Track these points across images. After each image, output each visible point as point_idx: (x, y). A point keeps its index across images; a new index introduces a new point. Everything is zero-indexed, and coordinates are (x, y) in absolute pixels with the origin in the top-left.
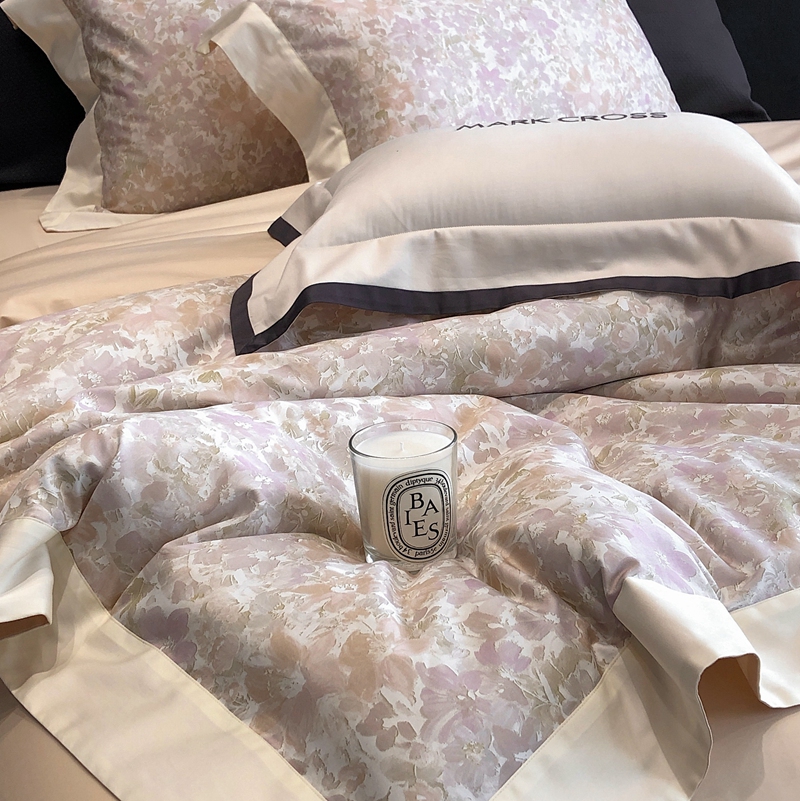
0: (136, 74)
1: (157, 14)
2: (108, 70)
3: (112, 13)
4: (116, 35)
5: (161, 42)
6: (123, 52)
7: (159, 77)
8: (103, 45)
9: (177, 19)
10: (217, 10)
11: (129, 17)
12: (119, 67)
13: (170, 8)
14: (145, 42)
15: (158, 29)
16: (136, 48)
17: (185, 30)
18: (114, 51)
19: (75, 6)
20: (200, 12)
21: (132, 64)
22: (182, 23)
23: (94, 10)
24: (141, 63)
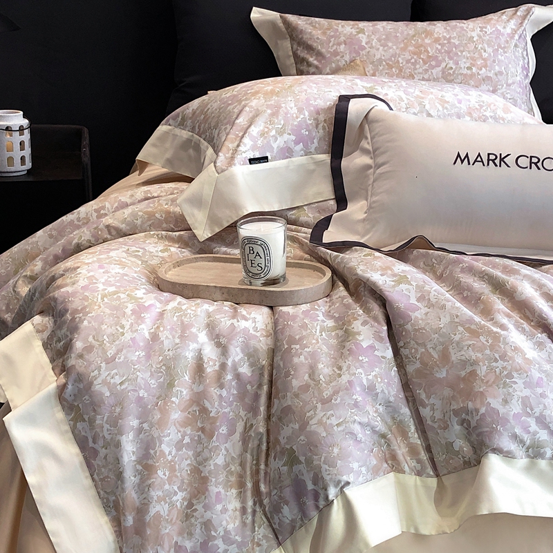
0: (317, 67)
1: (332, 37)
2: (304, 68)
3: (309, 37)
4: (310, 48)
5: (332, 50)
6: (312, 57)
7: (328, 68)
8: (302, 53)
9: (342, 38)
10: (365, 34)
11: (318, 38)
12: (309, 65)
13: (340, 34)
14: (323, 51)
15: (331, 44)
16: (319, 55)
17: (345, 44)
18: (307, 56)
19: (292, 35)
20: (356, 35)
21: (315, 62)
22: (345, 41)
23: (300, 36)
24: (319, 61)
